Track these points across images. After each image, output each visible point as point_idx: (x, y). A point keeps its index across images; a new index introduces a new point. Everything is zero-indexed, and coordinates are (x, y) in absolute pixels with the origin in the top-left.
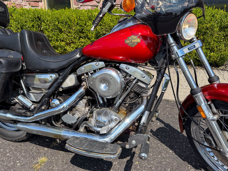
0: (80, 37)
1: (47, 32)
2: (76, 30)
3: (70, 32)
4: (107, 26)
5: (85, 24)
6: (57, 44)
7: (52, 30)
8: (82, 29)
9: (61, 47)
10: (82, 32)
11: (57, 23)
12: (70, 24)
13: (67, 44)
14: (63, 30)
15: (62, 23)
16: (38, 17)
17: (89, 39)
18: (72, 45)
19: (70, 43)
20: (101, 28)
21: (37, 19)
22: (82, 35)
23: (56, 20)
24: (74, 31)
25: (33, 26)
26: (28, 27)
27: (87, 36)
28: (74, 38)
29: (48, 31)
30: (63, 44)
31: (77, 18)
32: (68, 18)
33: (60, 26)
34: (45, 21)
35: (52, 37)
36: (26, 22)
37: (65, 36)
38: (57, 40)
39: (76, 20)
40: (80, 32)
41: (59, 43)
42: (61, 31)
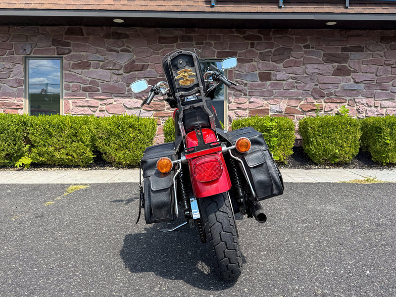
0: (73, 141)
1: (33, 137)
2: (69, 133)
3: (61, 136)
4: (103, 129)
5: (80, 128)
6: (44, 149)
7: (40, 135)
8: (76, 133)
9: (48, 154)
10: (75, 135)
11: (47, 127)
12: (63, 127)
13: (56, 149)
14: (54, 133)
15: (54, 126)
16: (24, 121)
17: (83, 142)
18: (62, 151)
19: (60, 149)
20: (98, 131)
21: (23, 124)
22: (75, 139)
23: (47, 123)
24: (66, 135)
25: (17, 130)
26: (11, 132)
27: (81, 139)
28: (66, 142)
29: (35, 136)
30: (51, 149)
31: (71, 122)
32: (62, 122)
33: (51, 130)
34: (34, 125)
35: (39, 142)
36: (9, 126)
37: (55, 140)
38: (45, 146)
39: (70, 124)
40: (74, 136)
41: (46, 148)
42: (51, 135)
